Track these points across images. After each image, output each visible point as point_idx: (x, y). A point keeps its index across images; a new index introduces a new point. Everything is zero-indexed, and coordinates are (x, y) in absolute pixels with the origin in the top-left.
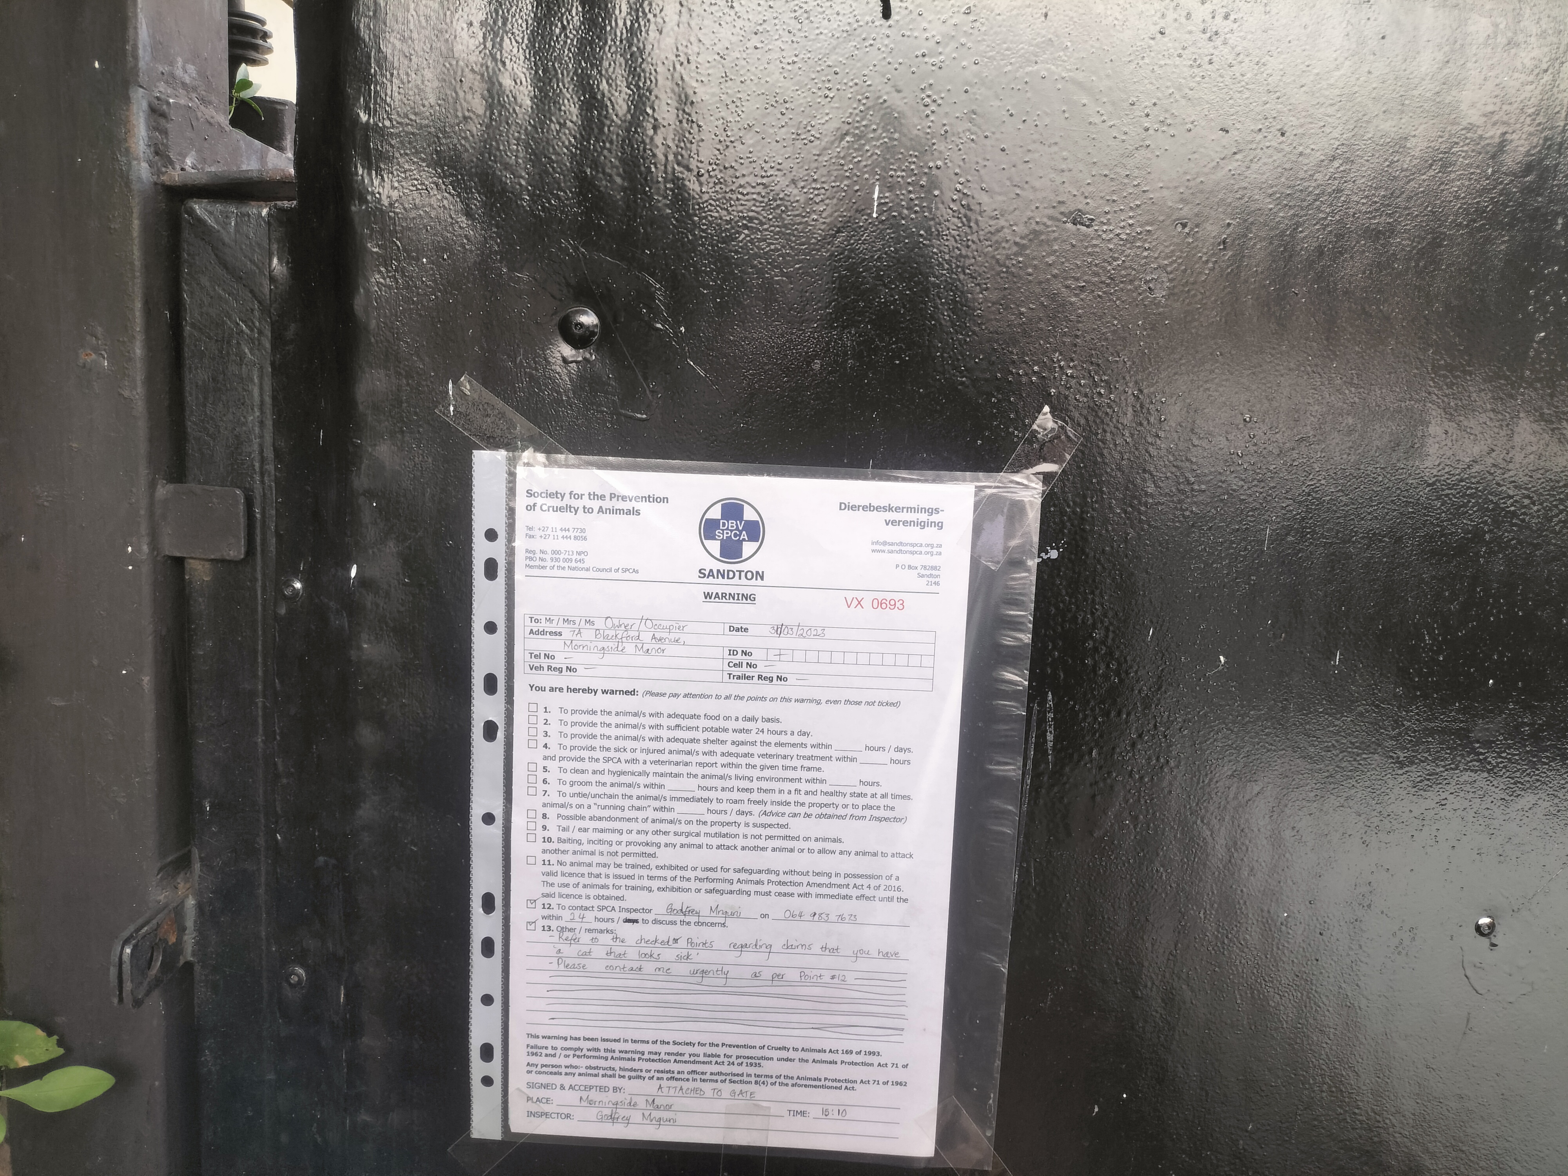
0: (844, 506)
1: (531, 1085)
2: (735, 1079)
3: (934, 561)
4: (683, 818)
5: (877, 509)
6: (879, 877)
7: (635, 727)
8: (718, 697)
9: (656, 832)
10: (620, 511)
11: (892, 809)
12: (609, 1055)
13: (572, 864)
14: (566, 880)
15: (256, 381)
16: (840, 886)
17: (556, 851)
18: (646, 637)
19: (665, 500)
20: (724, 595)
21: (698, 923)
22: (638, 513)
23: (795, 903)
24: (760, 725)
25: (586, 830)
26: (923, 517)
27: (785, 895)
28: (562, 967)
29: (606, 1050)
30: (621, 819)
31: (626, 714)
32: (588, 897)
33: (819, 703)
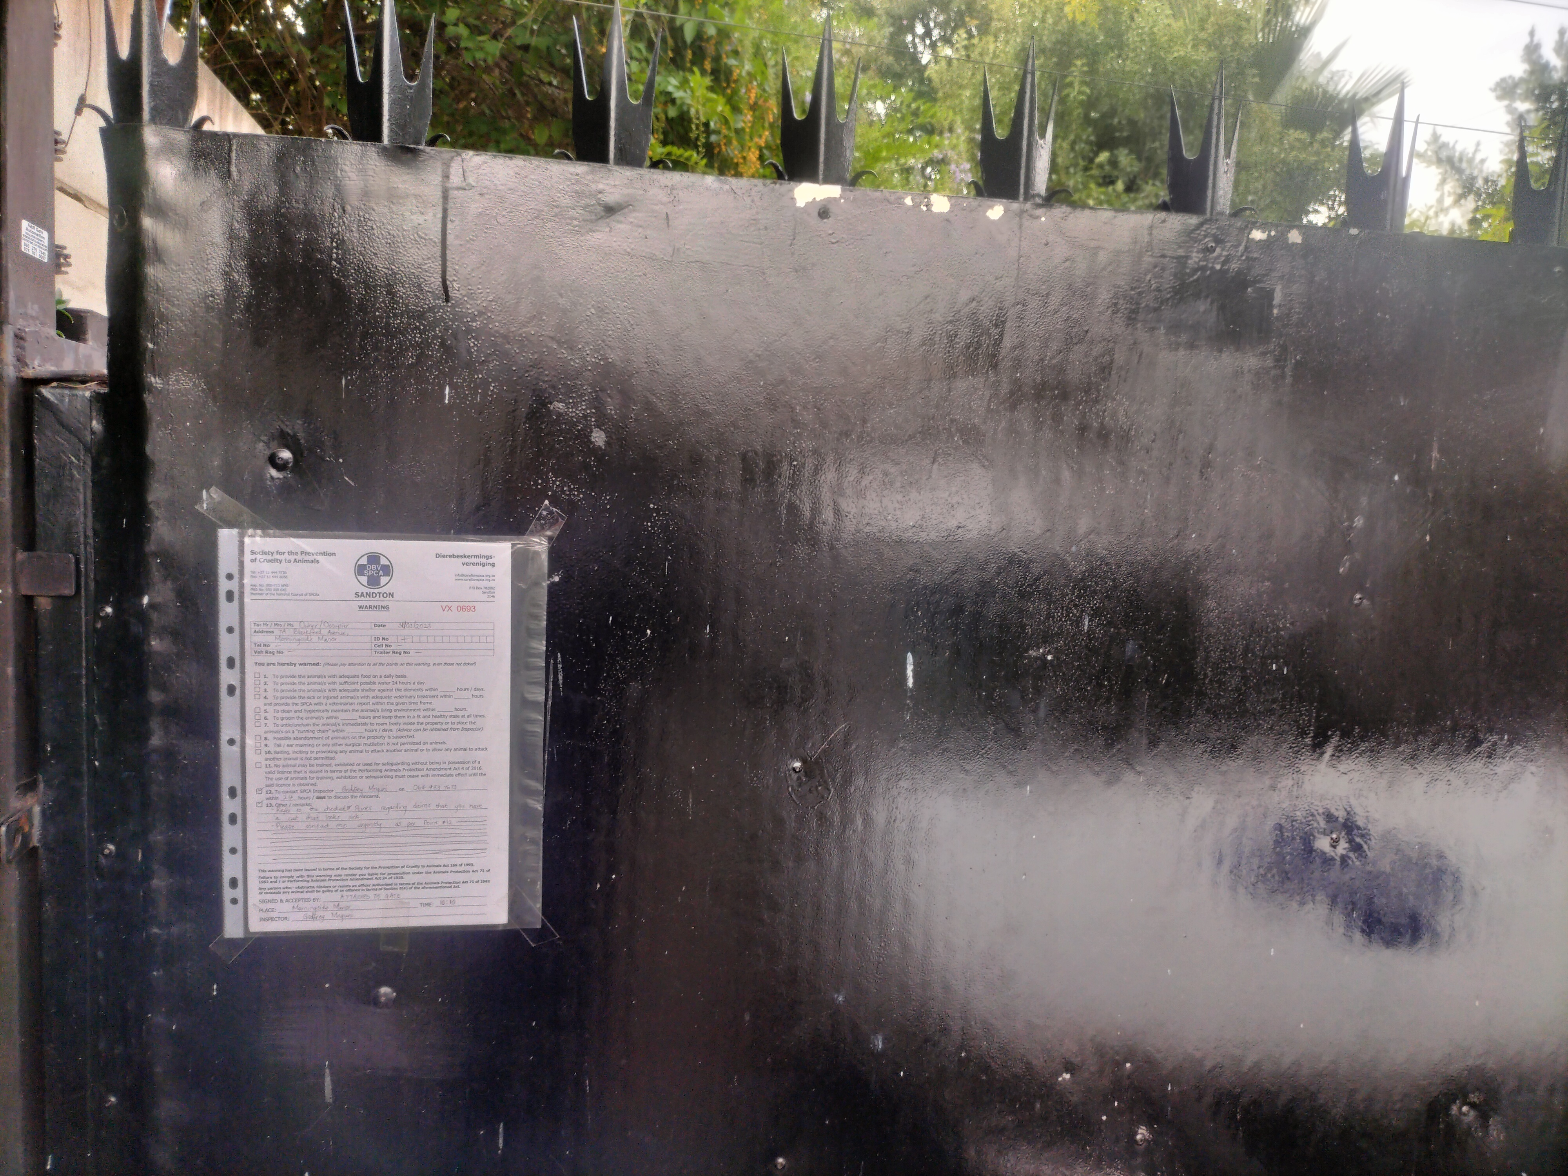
0: (438, 556)
1: (262, 901)
2: (387, 887)
3: (491, 584)
4: (350, 735)
5: (458, 556)
6: (469, 762)
7: (320, 684)
8: (369, 664)
9: (334, 745)
10: (307, 561)
11: (474, 723)
12: (310, 879)
13: (284, 766)
14: (280, 776)
15: (81, 490)
16: (446, 769)
17: (273, 759)
18: (325, 632)
19: (334, 554)
20: (370, 607)
21: (361, 797)
22: (318, 562)
23: (420, 781)
24: (395, 679)
25: (291, 746)
26: (484, 560)
27: (413, 776)
28: (279, 828)
29: (308, 876)
30: (313, 738)
31: (314, 677)
32: (294, 785)
33: (429, 665)
